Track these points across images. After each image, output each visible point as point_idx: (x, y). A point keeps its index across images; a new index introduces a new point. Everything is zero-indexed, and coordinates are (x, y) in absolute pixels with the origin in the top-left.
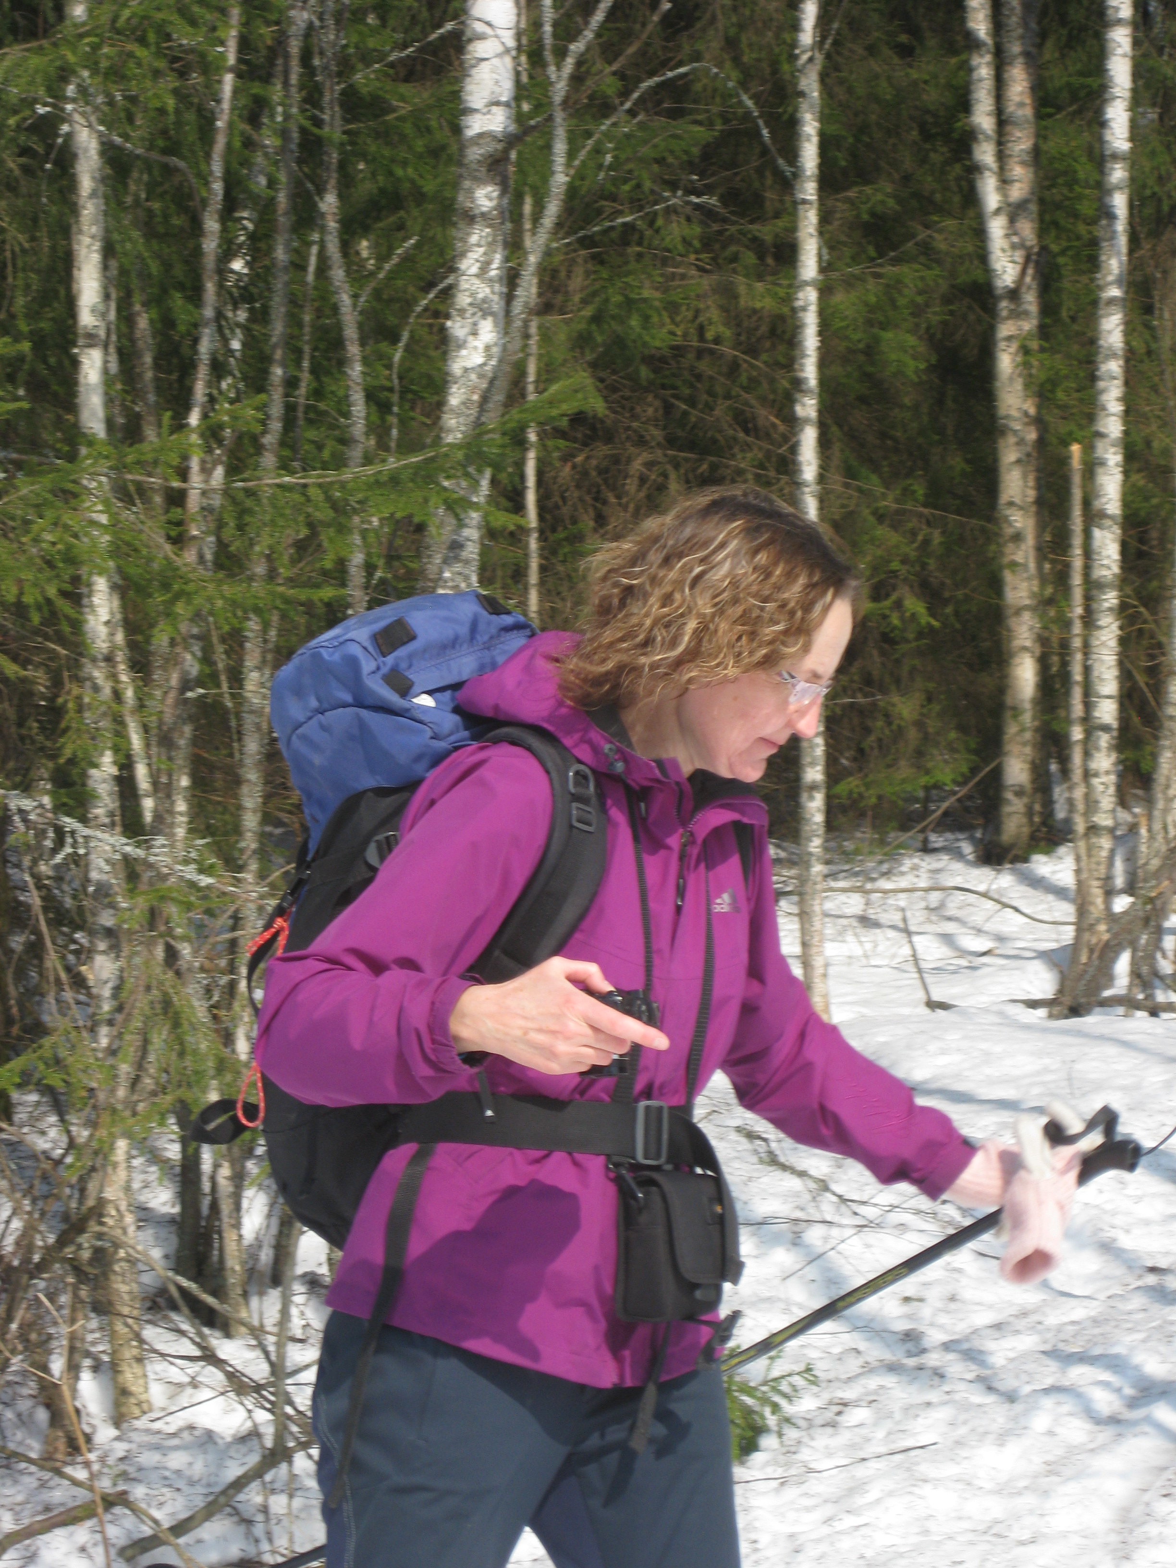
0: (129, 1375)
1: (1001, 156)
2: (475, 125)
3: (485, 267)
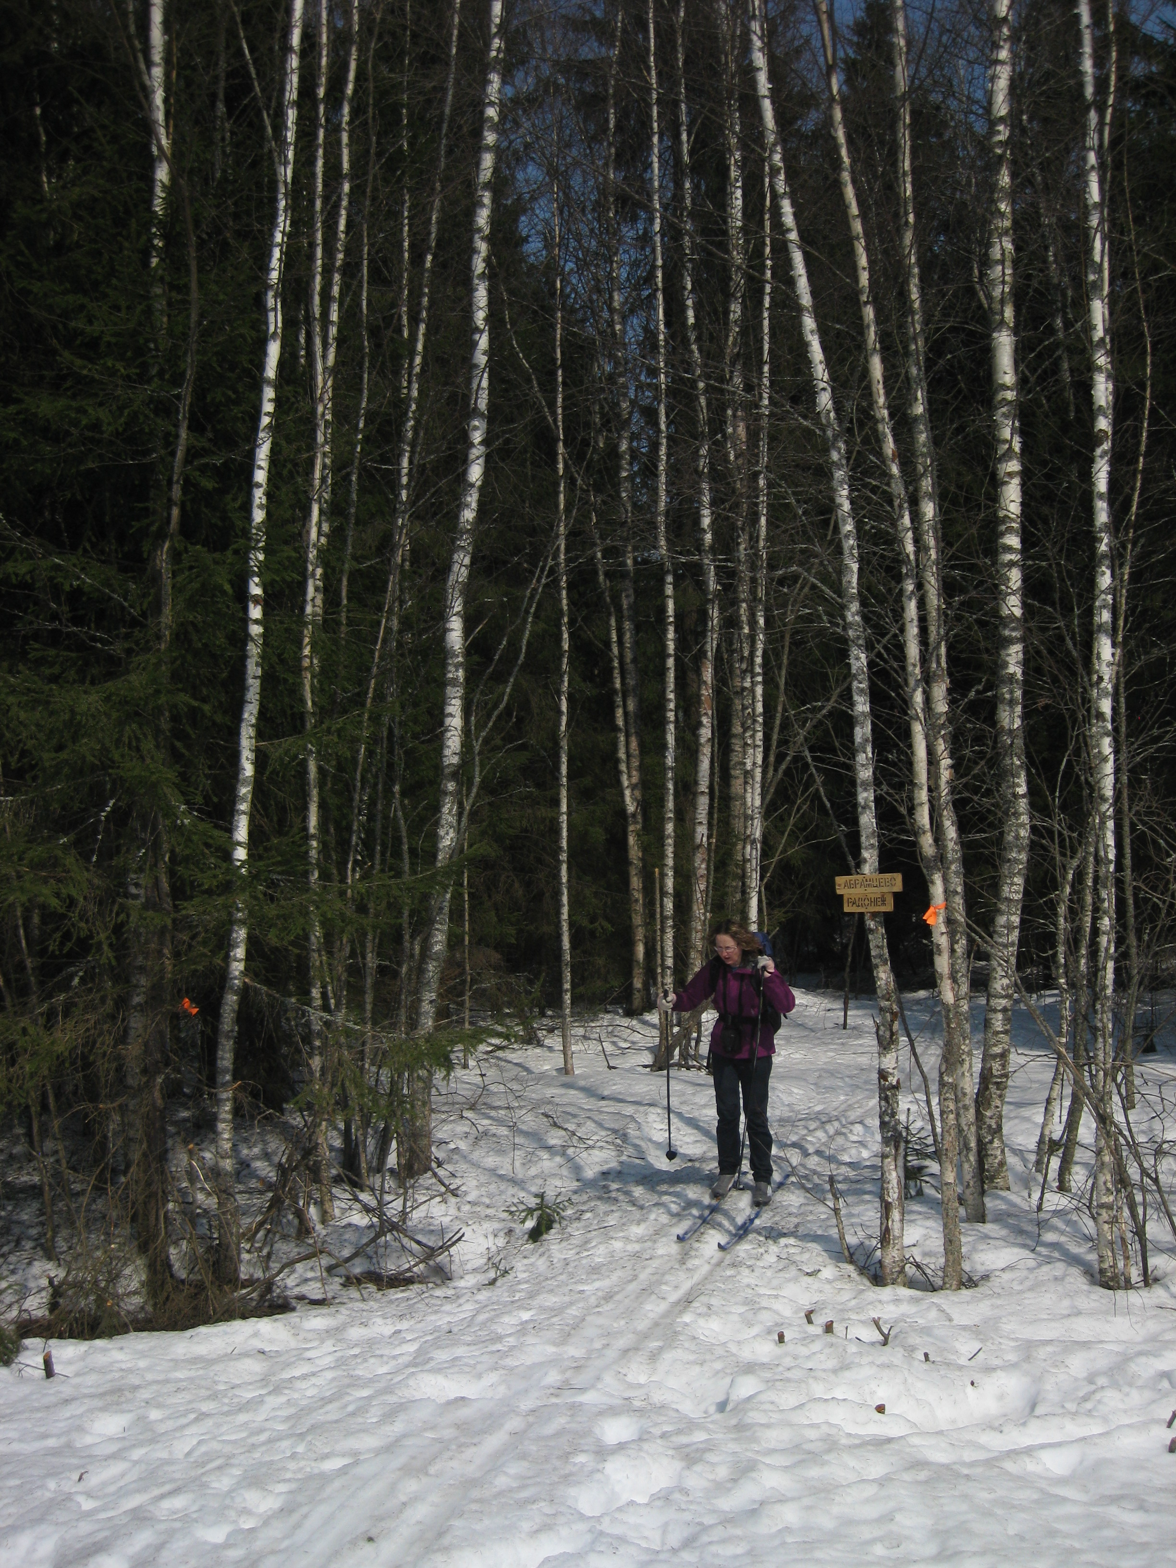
2: (446, 762)
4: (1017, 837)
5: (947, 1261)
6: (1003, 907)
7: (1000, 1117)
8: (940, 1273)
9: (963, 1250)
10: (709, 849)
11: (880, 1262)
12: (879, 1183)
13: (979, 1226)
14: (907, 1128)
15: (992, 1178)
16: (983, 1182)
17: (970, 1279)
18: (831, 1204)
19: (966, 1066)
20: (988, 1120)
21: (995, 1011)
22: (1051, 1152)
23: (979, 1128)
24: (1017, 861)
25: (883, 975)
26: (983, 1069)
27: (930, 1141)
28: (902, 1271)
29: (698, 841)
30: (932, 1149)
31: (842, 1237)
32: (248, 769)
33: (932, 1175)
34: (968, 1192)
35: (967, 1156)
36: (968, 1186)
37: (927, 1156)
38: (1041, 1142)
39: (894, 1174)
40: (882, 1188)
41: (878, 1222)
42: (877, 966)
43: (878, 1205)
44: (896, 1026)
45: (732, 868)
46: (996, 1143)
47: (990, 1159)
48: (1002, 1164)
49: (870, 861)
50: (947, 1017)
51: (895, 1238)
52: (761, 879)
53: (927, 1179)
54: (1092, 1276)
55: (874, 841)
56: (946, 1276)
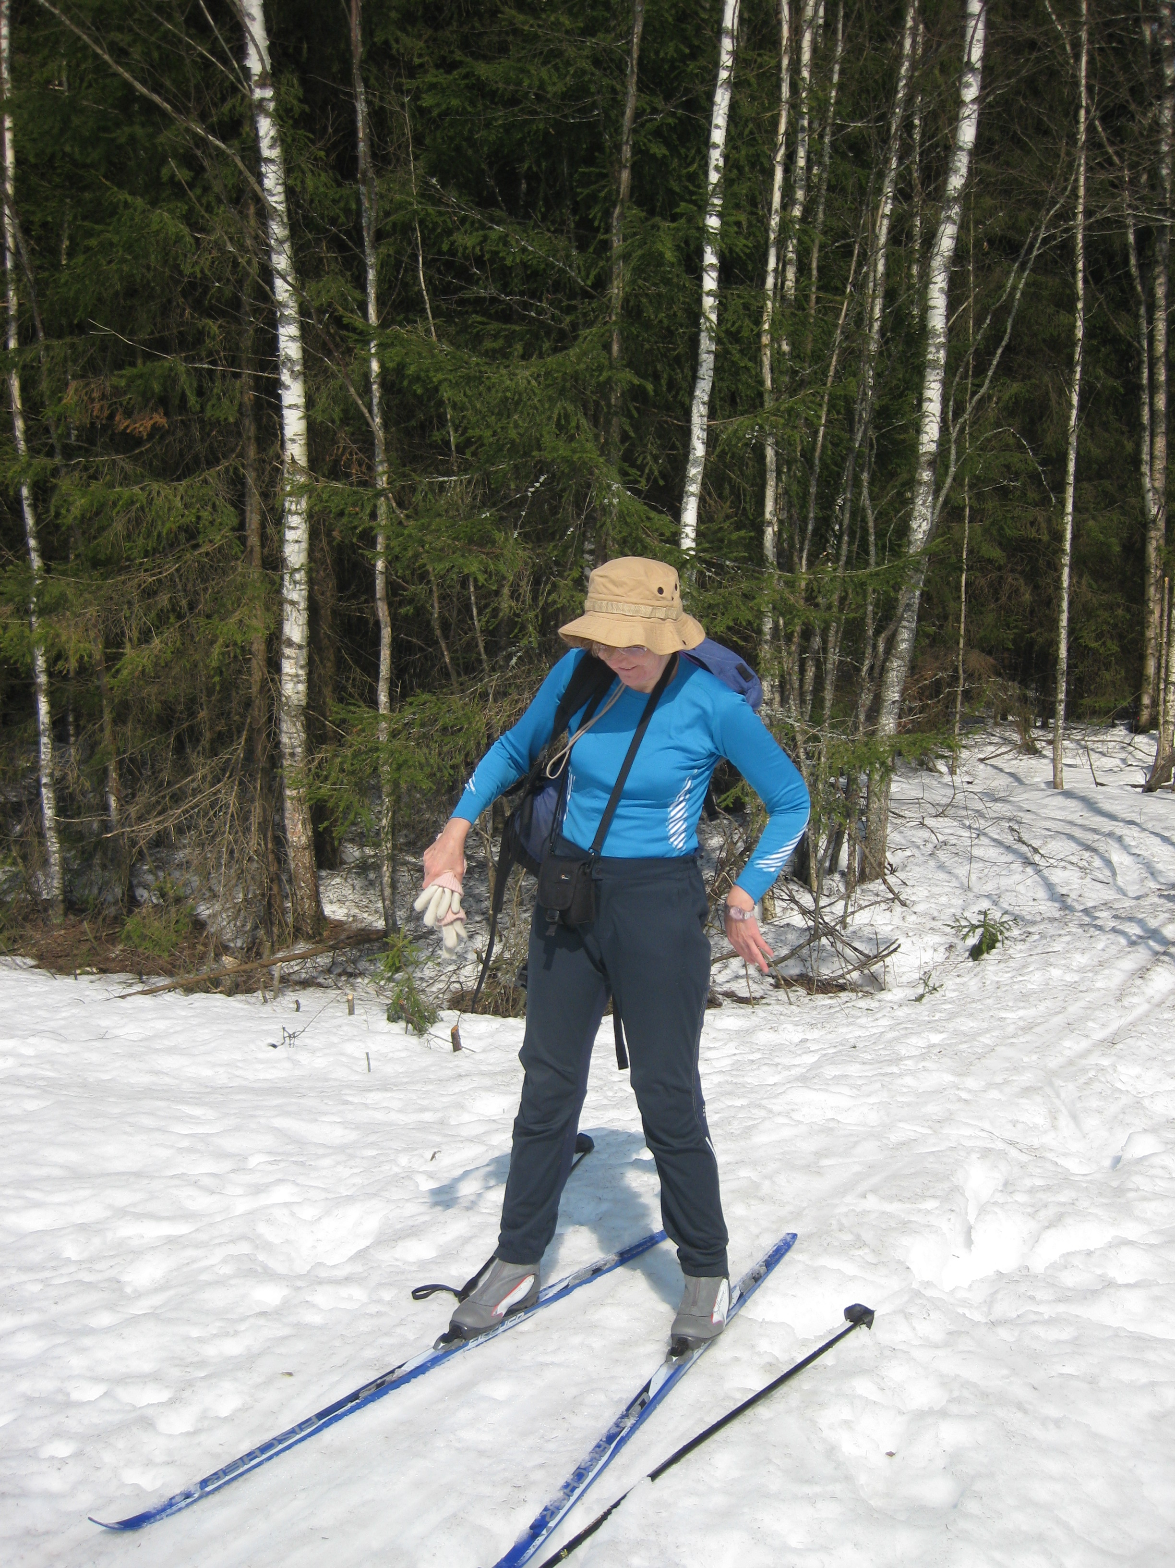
0: (768, 903)
1: (1151, 470)
2: (923, 449)
3: (924, 502)
32: (699, 449)
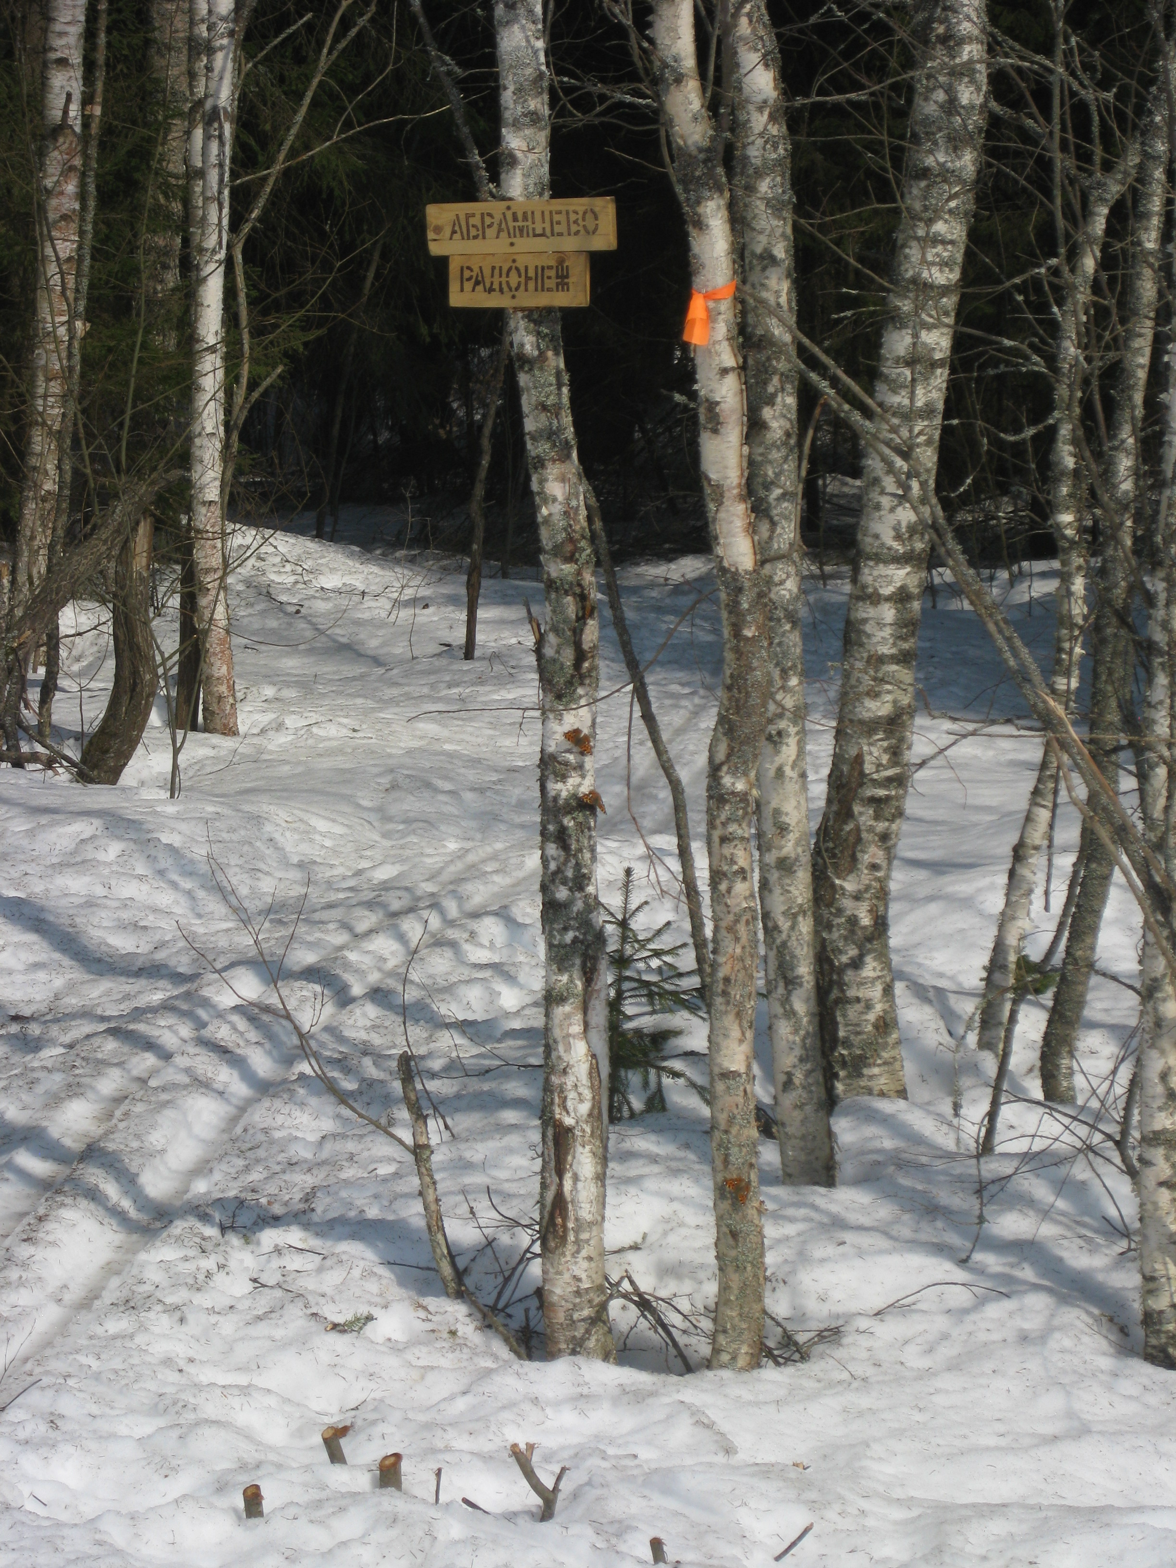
4: (951, 106)
5: (724, 1288)
6: (906, 306)
7: (883, 895)
8: (706, 1324)
9: (770, 1259)
10: (85, 138)
11: (539, 1293)
12: (540, 1075)
13: (819, 1196)
14: (623, 924)
15: (857, 1066)
16: (830, 1076)
17: (788, 1340)
18: (406, 1135)
19: (789, 750)
20: (847, 904)
21: (875, 599)
22: (1021, 992)
23: (822, 925)
24: (946, 174)
25: (556, 489)
26: (837, 759)
27: (687, 960)
28: (600, 1317)
29: (56, 114)
30: (694, 982)
31: (435, 1223)
33: (690, 1055)
34: (789, 1100)
35: (786, 1001)
36: (788, 1084)
37: (678, 1001)
38: (995, 965)
39: (580, 1049)
40: (547, 1088)
41: (535, 1185)
42: (540, 463)
43: (535, 1137)
44: (591, 633)
45: (152, 196)
46: (871, 968)
47: (852, 1012)
48: (886, 1024)
49: (526, 160)
50: (733, 607)
51: (580, 1226)
52: (234, 227)
53: (677, 1065)
54: (1123, 1331)
55: (539, 104)
56: (720, 1329)
